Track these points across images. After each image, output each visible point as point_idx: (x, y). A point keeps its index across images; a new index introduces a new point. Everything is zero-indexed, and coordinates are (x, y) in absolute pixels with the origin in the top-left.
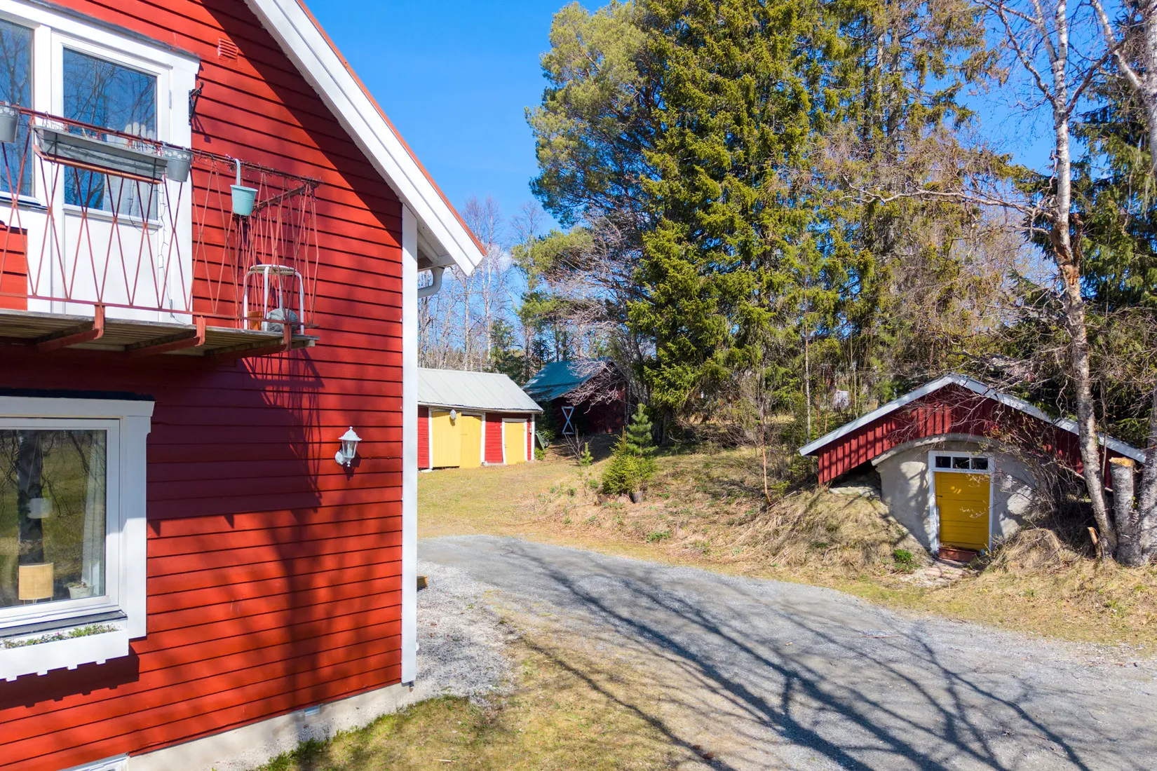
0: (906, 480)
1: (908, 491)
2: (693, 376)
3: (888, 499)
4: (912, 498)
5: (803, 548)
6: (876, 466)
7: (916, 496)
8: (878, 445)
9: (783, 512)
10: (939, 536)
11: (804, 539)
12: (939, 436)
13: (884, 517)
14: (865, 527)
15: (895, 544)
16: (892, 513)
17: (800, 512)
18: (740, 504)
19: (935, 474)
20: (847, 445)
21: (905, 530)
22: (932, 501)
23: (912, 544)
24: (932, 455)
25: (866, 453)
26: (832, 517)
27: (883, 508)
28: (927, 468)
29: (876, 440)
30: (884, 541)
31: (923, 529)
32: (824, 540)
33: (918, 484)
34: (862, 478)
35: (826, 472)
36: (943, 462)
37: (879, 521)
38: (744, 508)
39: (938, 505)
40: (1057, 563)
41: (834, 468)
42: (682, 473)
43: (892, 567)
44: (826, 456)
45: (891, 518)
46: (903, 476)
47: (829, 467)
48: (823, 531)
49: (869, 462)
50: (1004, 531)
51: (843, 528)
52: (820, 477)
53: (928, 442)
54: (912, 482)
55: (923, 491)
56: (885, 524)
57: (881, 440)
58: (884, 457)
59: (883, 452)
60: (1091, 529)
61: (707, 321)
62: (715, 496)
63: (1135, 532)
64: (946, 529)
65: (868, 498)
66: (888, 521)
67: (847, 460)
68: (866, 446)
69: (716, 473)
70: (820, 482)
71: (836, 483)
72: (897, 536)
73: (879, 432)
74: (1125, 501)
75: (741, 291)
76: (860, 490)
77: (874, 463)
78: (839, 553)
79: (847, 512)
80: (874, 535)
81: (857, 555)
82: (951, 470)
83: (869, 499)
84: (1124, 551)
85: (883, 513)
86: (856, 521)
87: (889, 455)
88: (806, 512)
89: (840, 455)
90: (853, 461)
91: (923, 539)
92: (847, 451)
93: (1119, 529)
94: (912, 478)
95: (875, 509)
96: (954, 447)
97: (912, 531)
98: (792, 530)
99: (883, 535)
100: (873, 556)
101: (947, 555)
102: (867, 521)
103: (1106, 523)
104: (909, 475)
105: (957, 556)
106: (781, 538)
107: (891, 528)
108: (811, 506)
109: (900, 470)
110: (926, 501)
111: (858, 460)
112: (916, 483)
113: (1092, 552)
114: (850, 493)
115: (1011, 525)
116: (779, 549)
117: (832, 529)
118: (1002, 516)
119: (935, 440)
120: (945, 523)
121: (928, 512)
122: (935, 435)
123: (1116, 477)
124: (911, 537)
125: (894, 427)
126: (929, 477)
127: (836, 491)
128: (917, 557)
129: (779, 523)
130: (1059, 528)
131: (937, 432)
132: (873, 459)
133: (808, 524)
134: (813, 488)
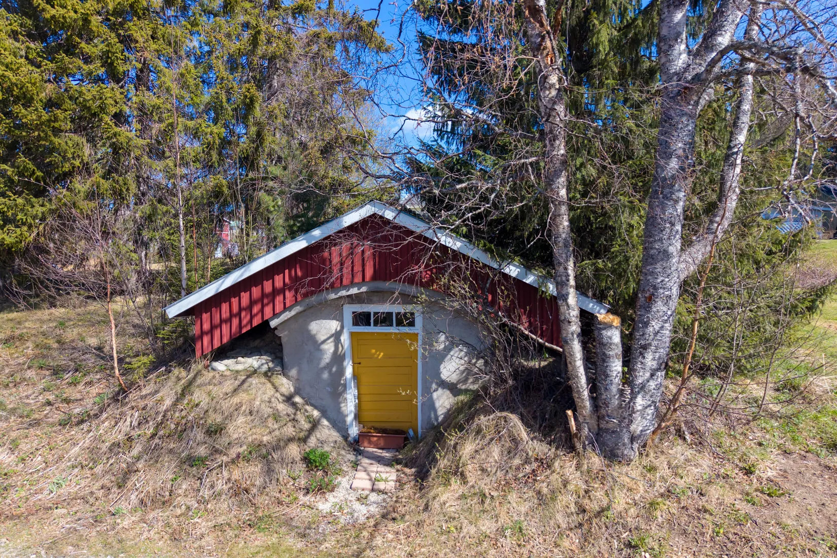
0: (317, 345)
1: (320, 359)
2: (41, 209)
3: (293, 372)
4: (325, 368)
5: (166, 473)
6: (275, 328)
7: (329, 366)
8: (279, 299)
9: (142, 404)
10: (358, 417)
11: (171, 451)
12: (359, 285)
13: (289, 399)
14: (264, 421)
15: (304, 440)
16: (298, 392)
17: (168, 402)
18: (90, 383)
19: (352, 335)
20: (235, 301)
21: (316, 413)
22: (349, 372)
23: (327, 433)
24: (349, 311)
25: (262, 311)
26: (215, 410)
27: (286, 385)
28: (342, 327)
29: (275, 292)
30: (291, 440)
31: (338, 410)
32: (202, 451)
33: (332, 350)
34: (257, 343)
35: (206, 340)
36: (362, 319)
37: (282, 407)
38: (94, 390)
39: (355, 376)
40: (527, 461)
41: (217, 333)
42: (21, 338)
43: (303, 482)
44: (205, 316)
45: (298, 399)
46: (312, 339)
47: (211, 332)
48: (200, 436)
49: (266, 323)
50: (438, 404)
51: (231, 428)
52: (198, 346)
53: (343, 293)
54: (324, 347)
55: (338, 359)
56: (290, 410)
57: (282, 291)
58: (287, 315)
59: (285, 309)
60: (569, 412)
61: (56, 140)
62: (57, 372)
63: (626, 414)
64: (365, 406)
65: (266, 374)
66: (294, 405)
67: (235, 322)
68: (261, 299)
69: (71, 334)
70: (198, 353)
71: (221, 354)
72: (307, 426)
73: (279, 281)
74: (614, 374)
75: (102, 108)
76: (253, 362)
77: (273, 324)
78: (226, 474)
79: (236, 400)
80: (277, 433)
81: (253, 471)
82: (372, 329)
83: (268, 375)
84: (608, 439)
85: (286, 393)
86: (251, 413)
87: (293, 313)
88: (175, 404)
89: (225, 314)
90: (244, 322)
91: (339, 425)
92: (235, 309)
93: (603, 412)
94: (324, 342)
95: (276, 389)
96: (375, 299)
97: (324, 414)
98: (153, 436)
99: (289, 430)
100: (277, 466)
101: (370, 442)
102: (266, 410)
103: (588, 404)
104: (321, 337)
105: (382, 443)
106: (135, 452)
107: (300, 417)
108: (183, 394)
109: (308, 332)
110: (341, 372)
111: (251, 321)
112: (329, 348)
113: (568, 443)
114: (240, 367)
115: (445, 397)
116: (130, 471)
117: (214, 431)
118: (434, 386)
119: (354, 291)
120: (364, 398)
121: (345, 386)
122: (352, 284)
123: (605, 341)
124: (325, 422)
125: (299, 273)
126: (345, 338)
127: (220, 366)
128: (334, 454)
129: (135, 423)
130: (522, 410)
131: (356, 280)
132: (272, 318)
133: (177, 424)
134: (189, 362)
